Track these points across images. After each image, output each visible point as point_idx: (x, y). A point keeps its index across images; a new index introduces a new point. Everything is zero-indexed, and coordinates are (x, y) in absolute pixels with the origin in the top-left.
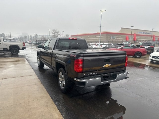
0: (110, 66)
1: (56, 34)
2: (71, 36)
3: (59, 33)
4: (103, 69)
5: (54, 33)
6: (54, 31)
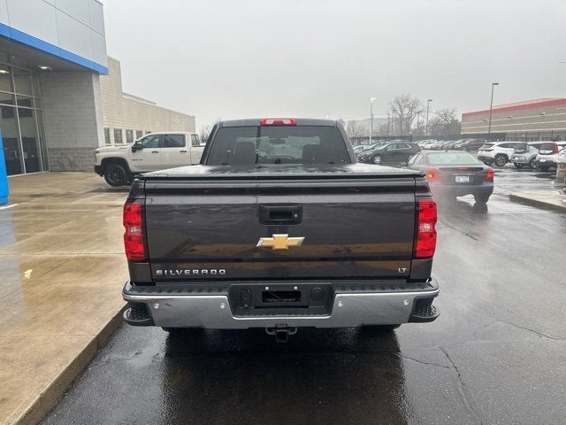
0: (296, 243)
1: (406, 111)
2: (464, 115)
3: (420, 108)
4: (256, 255)
5: (397, 108)
6: (401, 102)
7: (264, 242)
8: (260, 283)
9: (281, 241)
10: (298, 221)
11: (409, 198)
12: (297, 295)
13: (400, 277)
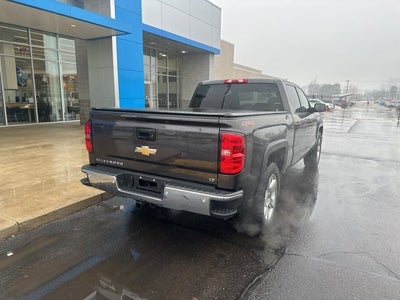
0: (153, 153)
4: (135, 157)
7: (138, 149)
8: (138, 174)
9: (146, 150)
10: (154, 140)
11: (215, 131)
12: (154, 184)
13: (211, 184)
